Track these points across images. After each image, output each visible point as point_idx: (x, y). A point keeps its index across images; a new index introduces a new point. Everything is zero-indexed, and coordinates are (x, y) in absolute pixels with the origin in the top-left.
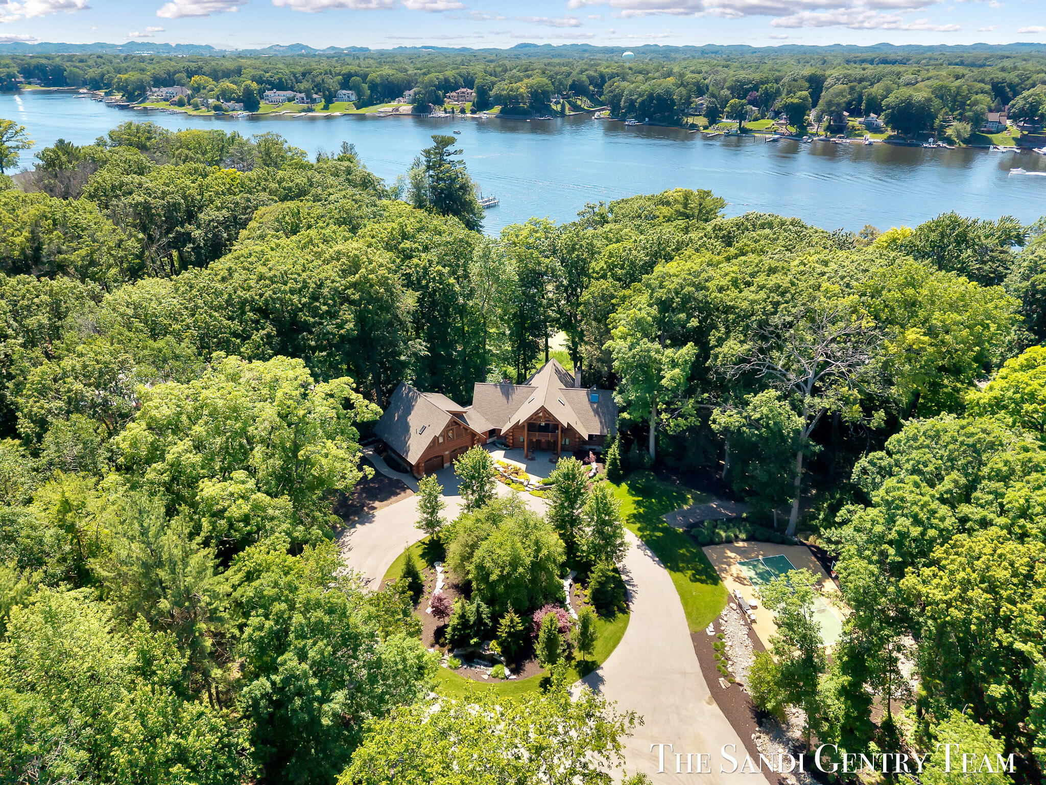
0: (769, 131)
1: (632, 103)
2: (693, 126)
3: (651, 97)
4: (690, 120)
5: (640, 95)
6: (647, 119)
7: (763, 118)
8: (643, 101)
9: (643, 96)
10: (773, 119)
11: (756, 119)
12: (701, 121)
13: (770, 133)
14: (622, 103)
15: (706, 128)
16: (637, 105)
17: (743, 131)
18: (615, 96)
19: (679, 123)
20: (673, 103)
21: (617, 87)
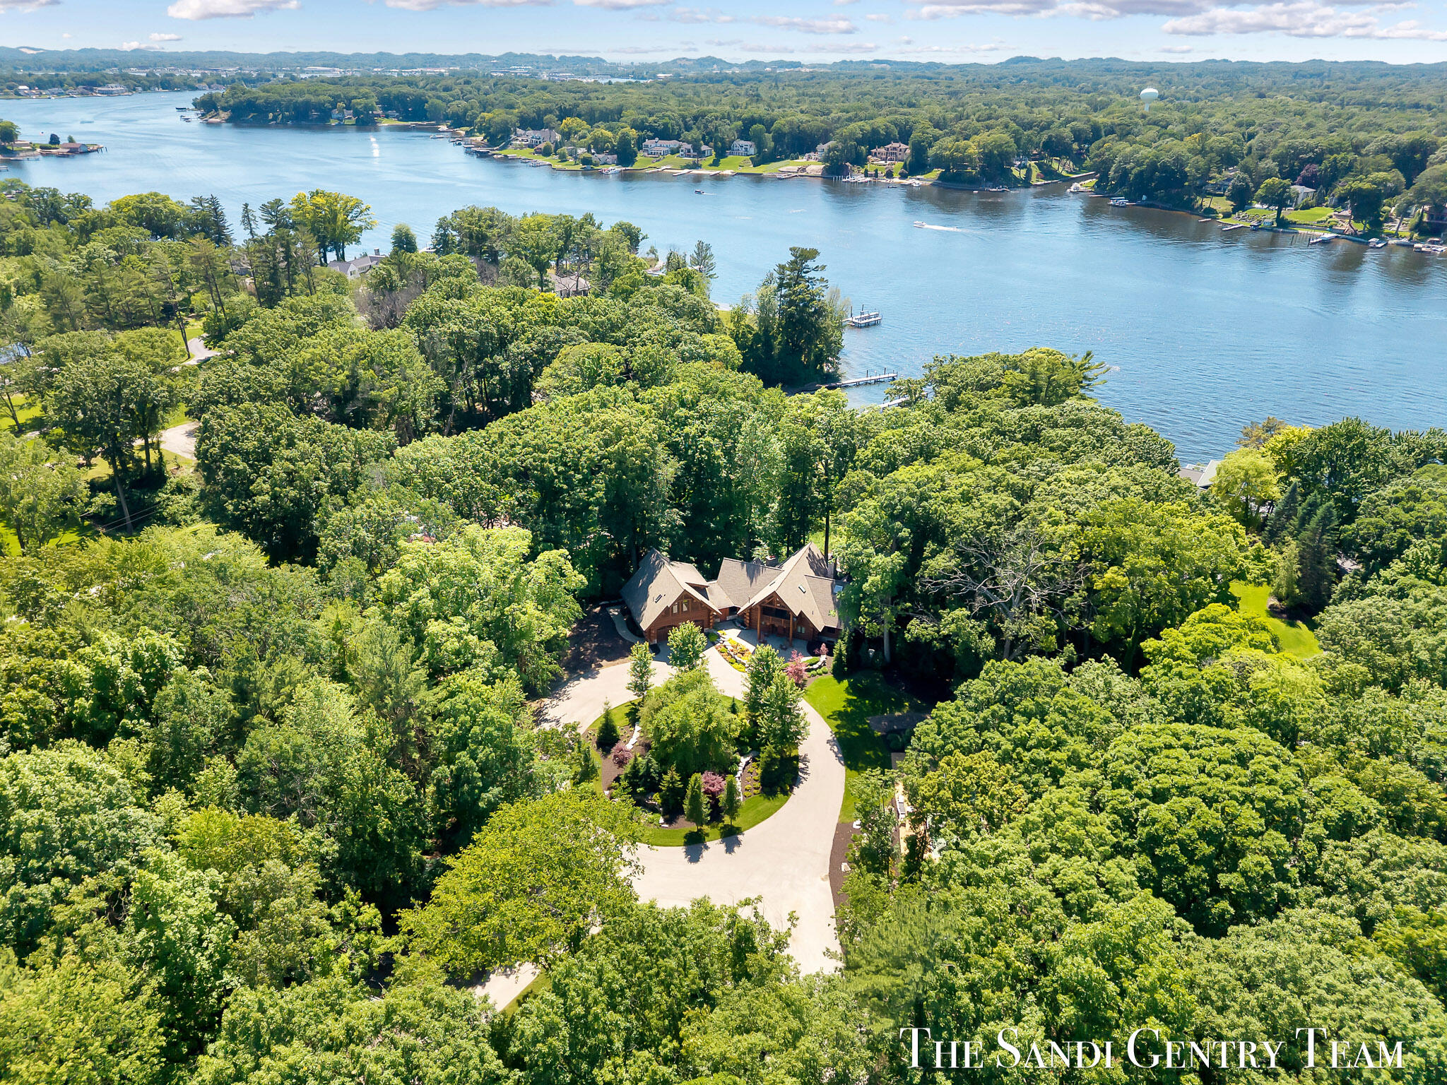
0: (1322, 225)
1: (1125, 173)
2: (1210, 212)
3: (1153, 166)
4: (1207, 203)
5: (1139, 164)
6: (1144, 197)
7: (1319, 204)
8: (1141, 172)
9: (1141, 165)
10: (1334, 207)
11: (1306, 207)
12: (1222, 204)
13: (1324, 229)
14: (1111, 173)
15: (1227, 215)
16: (1132, 177)
17: (1282, 223)
18: (1103, 162)
19: (1189, 207)
20: (1185, 176)
21: (1109, 149)
